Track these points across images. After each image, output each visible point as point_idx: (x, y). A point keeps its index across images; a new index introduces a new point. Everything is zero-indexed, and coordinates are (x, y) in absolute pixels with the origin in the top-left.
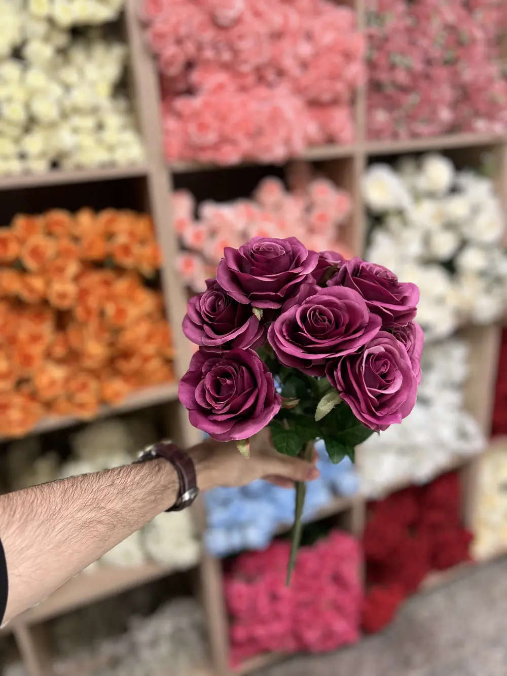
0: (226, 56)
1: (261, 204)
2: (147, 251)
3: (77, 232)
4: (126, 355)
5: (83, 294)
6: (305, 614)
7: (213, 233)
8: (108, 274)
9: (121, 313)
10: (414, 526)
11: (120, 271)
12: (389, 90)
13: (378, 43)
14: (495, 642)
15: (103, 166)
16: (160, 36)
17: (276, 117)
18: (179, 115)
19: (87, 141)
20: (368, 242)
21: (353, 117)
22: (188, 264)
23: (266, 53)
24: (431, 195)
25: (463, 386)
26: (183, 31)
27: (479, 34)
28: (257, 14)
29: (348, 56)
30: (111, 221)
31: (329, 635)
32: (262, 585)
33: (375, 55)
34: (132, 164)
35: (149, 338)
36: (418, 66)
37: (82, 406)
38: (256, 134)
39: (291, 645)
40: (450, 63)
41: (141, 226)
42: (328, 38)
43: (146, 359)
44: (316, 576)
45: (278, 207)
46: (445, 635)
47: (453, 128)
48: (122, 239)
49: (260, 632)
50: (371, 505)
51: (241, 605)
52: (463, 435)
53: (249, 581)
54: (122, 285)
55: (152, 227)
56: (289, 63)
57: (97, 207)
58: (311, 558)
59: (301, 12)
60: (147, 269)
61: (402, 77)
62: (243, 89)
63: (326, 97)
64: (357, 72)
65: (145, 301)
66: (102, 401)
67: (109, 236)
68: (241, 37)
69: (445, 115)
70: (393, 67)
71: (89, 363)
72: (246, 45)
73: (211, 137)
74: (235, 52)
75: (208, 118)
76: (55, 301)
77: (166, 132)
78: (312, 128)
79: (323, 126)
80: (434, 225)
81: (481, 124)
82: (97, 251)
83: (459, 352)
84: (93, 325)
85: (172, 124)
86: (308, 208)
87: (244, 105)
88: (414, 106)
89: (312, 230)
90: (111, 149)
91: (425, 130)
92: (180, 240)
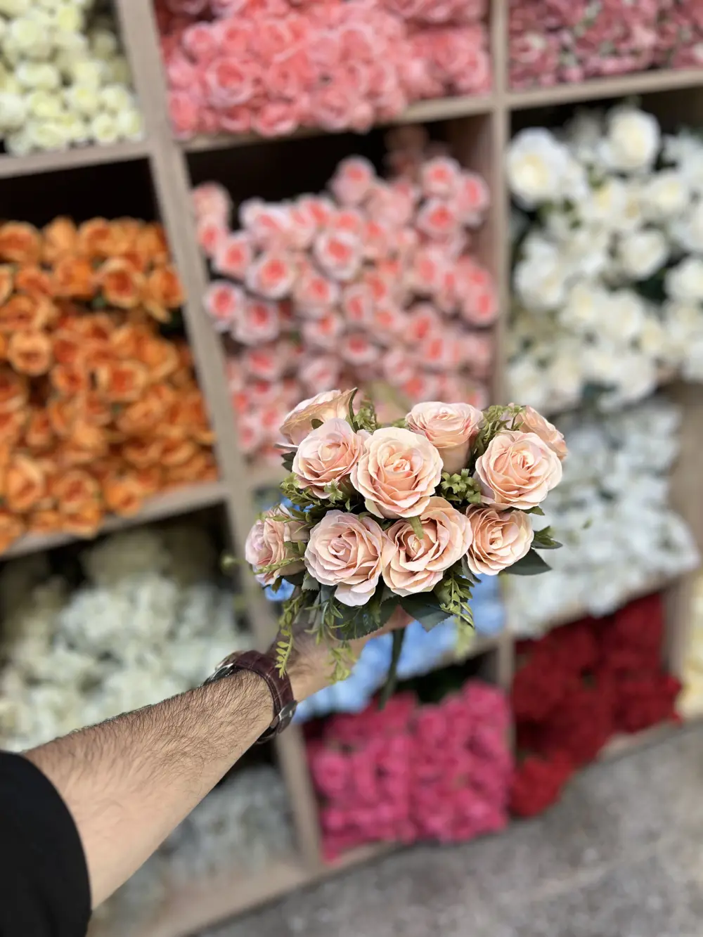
2: (157, 279)
4: (138, 441)
5: (62, 353)
6: (428, 795)
7: (258, 252)
8: (102, 320)
18: (191, 58)
19: (47, 107)
20: (517, 256)
21: (488, 48)
22: (223, 299)
24: (623, 176)
25: (669, 472)
30: (101, 235)
31: (462, 821)
32: (363, 758)
34: (122, 140)
35: (172, 414)
37: (74, 518)
39: (409, 833)
41: (145, 240)
44: (442, 744)
46: (631, 825)
48: (115, 264)
49: (364, 817)
50: (523, 645)
51: (334, 784)
52: (667, 545)
53: (346, 750)
54: (121, 336)
55: (163, 240)
63: (440, 13)
65: (164, 359)
66: (108, 512)
67: (97, 259)
69: (645, 38)
73: (245, 92)
76: (19, 364)
78: (416, 68)
80: (629, 225)
82: (83, 281)
83: (664, 421)
84: (80, 402)
86: (421, 203)
87: (297, 34)
88: (590, 25)
89: (424, 238)
90: (87, 119)
91: (610, 65)
92: (209, 262)
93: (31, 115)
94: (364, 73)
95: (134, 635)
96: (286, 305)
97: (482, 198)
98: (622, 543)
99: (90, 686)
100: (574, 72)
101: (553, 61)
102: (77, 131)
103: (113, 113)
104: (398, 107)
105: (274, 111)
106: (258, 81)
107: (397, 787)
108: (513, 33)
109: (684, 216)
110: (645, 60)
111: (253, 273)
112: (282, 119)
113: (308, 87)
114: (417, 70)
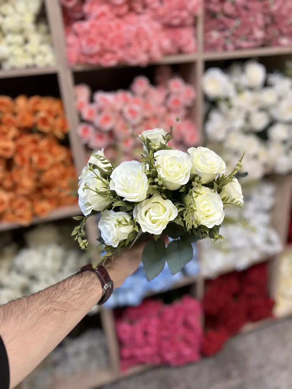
1: (134, 93)
2: (58, 122)
3: (17, 109)
4: (49, 186)
5: (19, 150)
6: (166, 344)
7: (100, 111)
8: (37, 137)
9: (42, 160)
11: (43, 134)
12: (221, 17)
14: (283, 367)
15: (28, 67)
17: (139, 35)
18: (76, 34)
19: (18, 51)
20: (206, 118)
21: (195, 36)
22: (85, 131)
24: (251, 89)
25: (271, 211)
30: (38, 103)
31: (180, 356)
32: (139, 326)
34: (47, 66)
35: (63, 176)
37: (21, 217)
39: (158, 361)
41: (56, 105)
44: (173, 321)
45: (145, 95)
46: (253, 361)
47: (264, 44)
48: (42, 114)
49: (138, 352)
50: (208, 282)
51: (125, 337)
52: (269, 241)
53: (132, 323)
54: (43, 143)
55: (62, 107)
57: (29, 95)
58: (169, 311)
60: (59, 134)
62: (120, 16)
63: (176, 22)
65: (61, 154)
66: (34, 215)
67: (35, 112)
69: (259, 34)
70: (222, 1)
71: (23, 191)
73: (96, 48)
75: (93, 35)
76: (1, 152)
77: (68, 45)
79: (174, 42)
80: (253, 109)
81: (284, 41)
82: (29, 121)
83: (268, 190)
84: (25, 170)
85: (72, 39)
86: (168, 96)
87: (119, 27)
88: (237, 28)
89: (169, 111)
90: (34, 56)
91: (245, 44)
92: (80, 115)
93: (12, 54)
94: (145, 44)
95: (44, 269)
96: (111, 133)
97: (192, 95)
98: (250, 240)
99: (25, 290)
100: (230, 46)
101: (222, 42)
102: (29, 61)
103: (44, 55)
104: (158, 57)
105: (108, 56)
106: (102, 45)
107: (152, 340)
108: (206, 31)
109: (275, 106)
110: (259, 43)
111: (98, 120)
112: (111, 59)
113: (122, 47)
114: (166, 43)
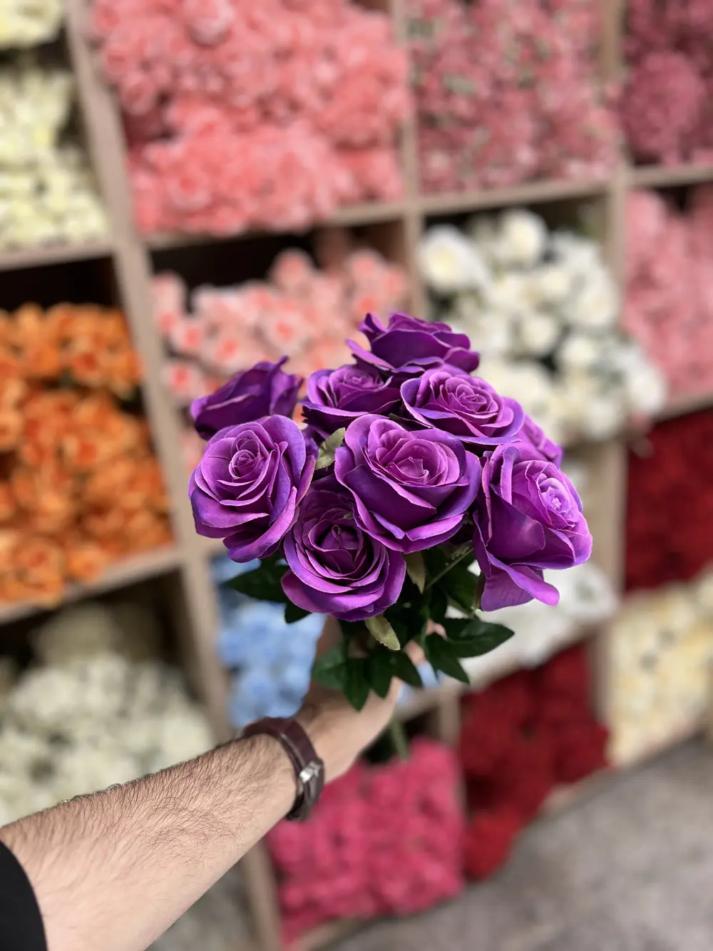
0: (214, 85)
1: (281, 288)
2: (120, 361)
3: (18, 338)
4: (100, 509)
5: (31, 428)
6: (384, 861)
7: (213, 330)
8: (67, 397)
9: (87, 450)
10: (528, 725)
11: (83, 391)
12: (448, 126)
13: (426, 62)
15: (49, 244)
16: (117, 60)
17: (290, 167)
18: (153, 169)
19: (23, 209)
21: (399, 163)
22: (181, 377)
23: (271, 79)
24: (517, 266)
26: (150, 51)
27: (564, 45)
28: (253, 26)
29: (386, 80)
30: (68, 321)
31: (419, 887)
32: (319, 823)
33: (425, 79)
34: (92, 239)
35: (131, 483)
36: (484, 91)
37: (40, 586)
38: (264, 190)
39: (367, 907)
40: (528, 86)
41: (108, 325)
42: (356, 56)
43: (129, 514)
44: (395, 805)
45: (305, 292)
47: (539, 174)
48: (82, 345)
49: (322, 891)
50: (467, 700)
51: (291, 855)
52: (585, 593)
54: (86, 411)
55: (126, 327)
56: (303, 91)
57: (45, 302)
58: (385, 779)
59: (318, 23)
60: (121, 386)
61: (462, 107)
62: (242, 129)
63: (360, 137)
64: (398, 101)
65: (123, 432)
66: (69, 578)
67: (64, 342)
68: (233, 57)
69: (526, 156)
70: (448, 94)
71: (45, 524)
72: (241, 69)
73: (200, 198)
74: (228, 79)
75: (194, 170)
77: (137, 193)
78: (343, 180)
79: (360, 178)
80: (524, 309)
81: (576, 168)
84: (48, 470)
85: (144, 181)
86: (349, 292)
87: (245, 152)
88: (483, 146)
90: (59, 219)
91: (499, 177)
92: (167, 343)
93: (10, 219)
95: (86, 714)
97: (400, 287)
99: (42, 771)
100: (471, 181)
102: (49, 230)
103: (81, 216)
105: (224, 213)
107: (353, 854)
109: (570, 300)
111: (210, 350)
